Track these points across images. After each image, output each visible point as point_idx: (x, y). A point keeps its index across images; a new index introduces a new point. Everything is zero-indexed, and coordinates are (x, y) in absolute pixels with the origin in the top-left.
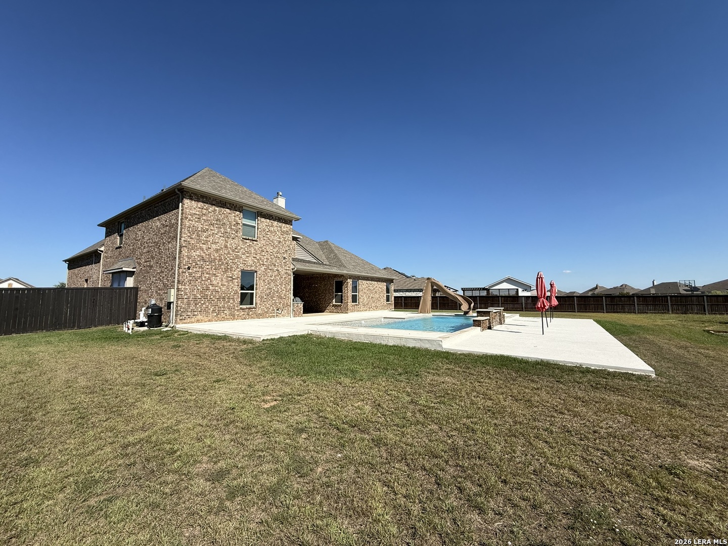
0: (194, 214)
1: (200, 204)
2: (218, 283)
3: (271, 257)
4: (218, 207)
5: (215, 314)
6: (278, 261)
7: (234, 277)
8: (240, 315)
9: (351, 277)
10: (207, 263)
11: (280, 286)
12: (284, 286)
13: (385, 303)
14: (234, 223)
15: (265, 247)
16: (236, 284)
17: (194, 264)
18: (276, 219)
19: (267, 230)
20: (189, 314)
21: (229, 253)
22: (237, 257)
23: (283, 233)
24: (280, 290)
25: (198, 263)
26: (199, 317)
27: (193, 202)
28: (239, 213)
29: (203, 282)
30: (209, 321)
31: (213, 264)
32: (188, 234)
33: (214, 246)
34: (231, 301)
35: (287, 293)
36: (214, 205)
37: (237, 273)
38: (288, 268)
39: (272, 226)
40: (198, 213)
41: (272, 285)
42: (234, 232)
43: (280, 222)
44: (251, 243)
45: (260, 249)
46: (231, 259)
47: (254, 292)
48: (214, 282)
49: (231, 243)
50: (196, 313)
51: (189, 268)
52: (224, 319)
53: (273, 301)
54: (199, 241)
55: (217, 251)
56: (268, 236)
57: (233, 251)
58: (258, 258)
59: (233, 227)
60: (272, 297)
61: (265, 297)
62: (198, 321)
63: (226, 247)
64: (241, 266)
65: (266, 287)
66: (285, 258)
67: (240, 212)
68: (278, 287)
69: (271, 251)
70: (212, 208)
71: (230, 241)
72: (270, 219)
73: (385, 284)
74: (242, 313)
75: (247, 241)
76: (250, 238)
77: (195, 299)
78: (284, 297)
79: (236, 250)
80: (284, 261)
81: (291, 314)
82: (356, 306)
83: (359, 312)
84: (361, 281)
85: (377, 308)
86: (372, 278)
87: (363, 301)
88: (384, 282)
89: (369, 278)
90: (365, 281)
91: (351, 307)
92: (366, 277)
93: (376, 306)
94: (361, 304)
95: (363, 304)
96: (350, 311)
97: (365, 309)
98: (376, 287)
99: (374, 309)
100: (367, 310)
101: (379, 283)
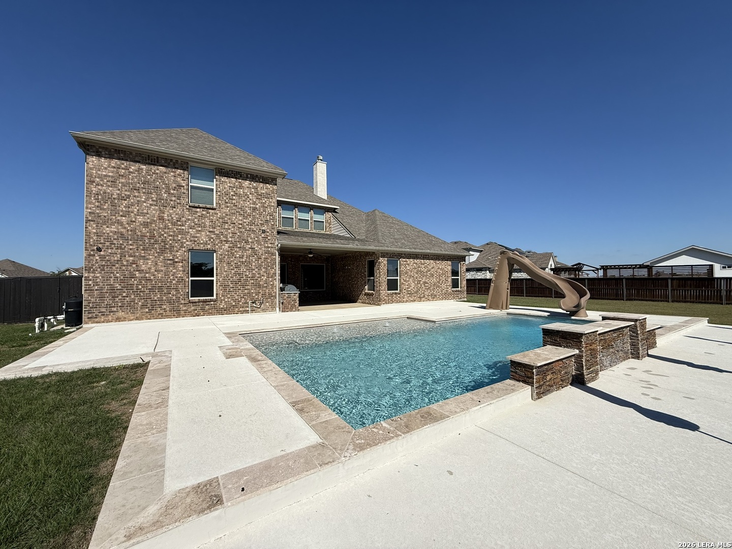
0: (106, 176)
1: (114, 162)
2: (150, 268)
3: (241, 230)
4: (145, 164)
5: (147, 310)
6: (252, 236)
7: (176, 260)
8: (190, 310)
9: (384, 254)
10: (130, 242)
11: (256, 270)
12: (264, 270)
13: (450, 289)
14: (174, 185)
15: (228, 217)
16: (181, 269)
17: (108, 244)
18: (247, 177)
19: (232, 193)
20: (104, 310)
21: (166, 227)
22: (181, 232)
23: (260, 196)
24: (258, 275)
25: (115, 242)
26: (120, 314)
27: (103, 160)
28: (182, 171)
29: (124, 268)
30: (137, 319)
31: (141, 243)
32: (97, 204)
33: (140, 219)
34: (173, 292)
35: (270, 279)
36: (139, 162)
37: (182, 255)
38: (270, 245)
39: (241, 187)
40: (110, 174)
41: (243, 269)
42: (174, 199)
43: (255, 182)
44: (204, 213)
45: (221, 220)
46: (171, 236)
47: (214, 279)
48: (143, 267)
49: (170, 213)
50: (115, 309)
51: (99, 250)
52: (161, 316)
53: (246, 291)
54: (115, 212)
55: (146, 225)
56: (234, 201)
57: (174, 224)
58: (217, 232)
59: (172, 192)
60: (243, 286)
61: (231, 286)
62: (118, 319)
63: (161, 219)
64: (189, 245)
65: (233, 271)
66: (264, 232)
67: (184, 170)
68: (254, 272)
69: (240, 222)
70: (134, 167)
71: (168, 211)
72: (236, 178)
73: (449, 263)
74: (193, 308)
75: (198, 210)
76: (201, 205)
77: (112, 289)
78: (265, 285)
79: (179, 223)
80: (263, 235)
81: (278, 309)
82: (394, 295)
83: (401, 304)
84: (404, 260)
85: (434, 298)
86: (424, 255)
87: (408, 288)
88: (448, 261)
89: (419, 255)
90: (411, 260)
91: (386, 296)
92: (413, 254)
93: (432, 295)
94: (405, 292)
95: (409, 292)
96: (384, 302)
97: (412, 299)
98: (433, 267)
99: (428, 300)
100: (415, 300)
101: (438, 262)
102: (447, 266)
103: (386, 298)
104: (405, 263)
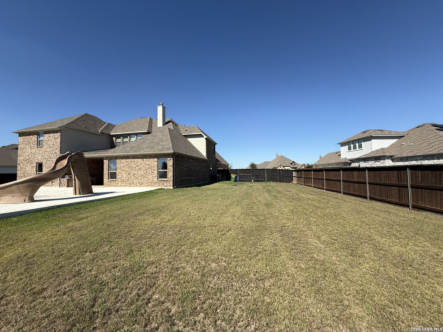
0: (21, 142)
1: (23, 137)
2: (28, 170)
3: (49, 154)
4: (28, 136)
6: (53, 155)
7: (34, 167)
9: (107, 158)
10: (25, 162)
14: (34, 141)
15: (46, 149)
16: (35, 170)
17: (21, 163)
18: (52, 132)
19: (47, 140)
21: (32, 156)
22: (35, 157)
29: (24, 170)
31: (27, 161)
32: (20, 151)
33: (27, 154)
37: (35, 165)
39: (50, 137)
43: (54, 133)
45: (44, 151)
46: (33, 158)
49: (33, 151)
54: (23, 153)
56: (48, 143)
57: (34, 154)
58: (43, 156)
59: (33, 143)
63: (31, 153)
64: (37, 161)
66: (56, 153)
67: (36, 135)
69: (49, 151)
70: (26, 138)
71: (33, 150)
72: (49, 134)
75: (39, 148)
76: (40, 146)
80: (56, 155)
81: (58, 185)
82: (112, 182)
83: (116, 187)
84: (119, 160)
85: (141, 185)
86: (134, 156)
87: (121, 178)
88: (154, 158)
89: (130, 156)
90: (124, 160)
91: (107, 182)
92: (125, 156)
93: (139, 183)
94: (119, 180)
95: (122, 180)
96: (106, 186)
97: (124, 185)
98: (141, 164)
99: (136, 186)
100: (126, 186)
101: (146, 160)
102: (154, 162)
103: (107, 183)
104: (120, 162)
